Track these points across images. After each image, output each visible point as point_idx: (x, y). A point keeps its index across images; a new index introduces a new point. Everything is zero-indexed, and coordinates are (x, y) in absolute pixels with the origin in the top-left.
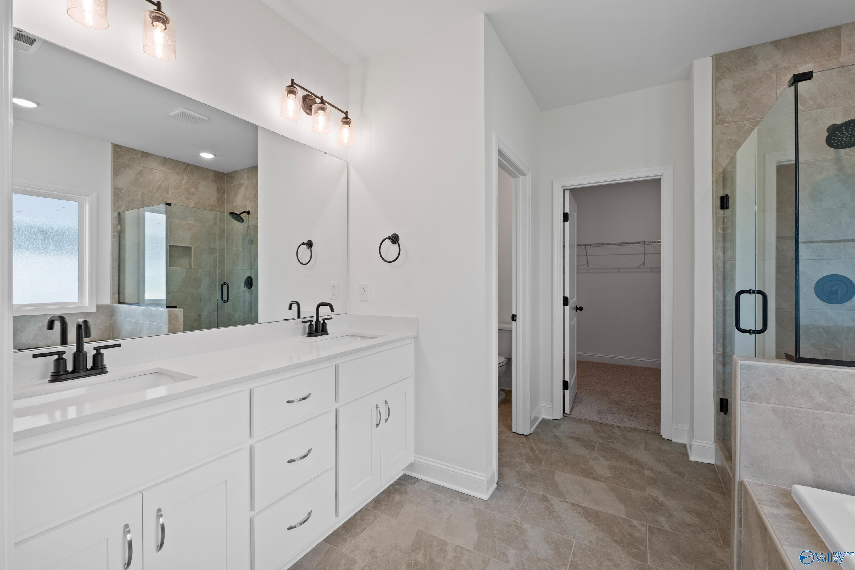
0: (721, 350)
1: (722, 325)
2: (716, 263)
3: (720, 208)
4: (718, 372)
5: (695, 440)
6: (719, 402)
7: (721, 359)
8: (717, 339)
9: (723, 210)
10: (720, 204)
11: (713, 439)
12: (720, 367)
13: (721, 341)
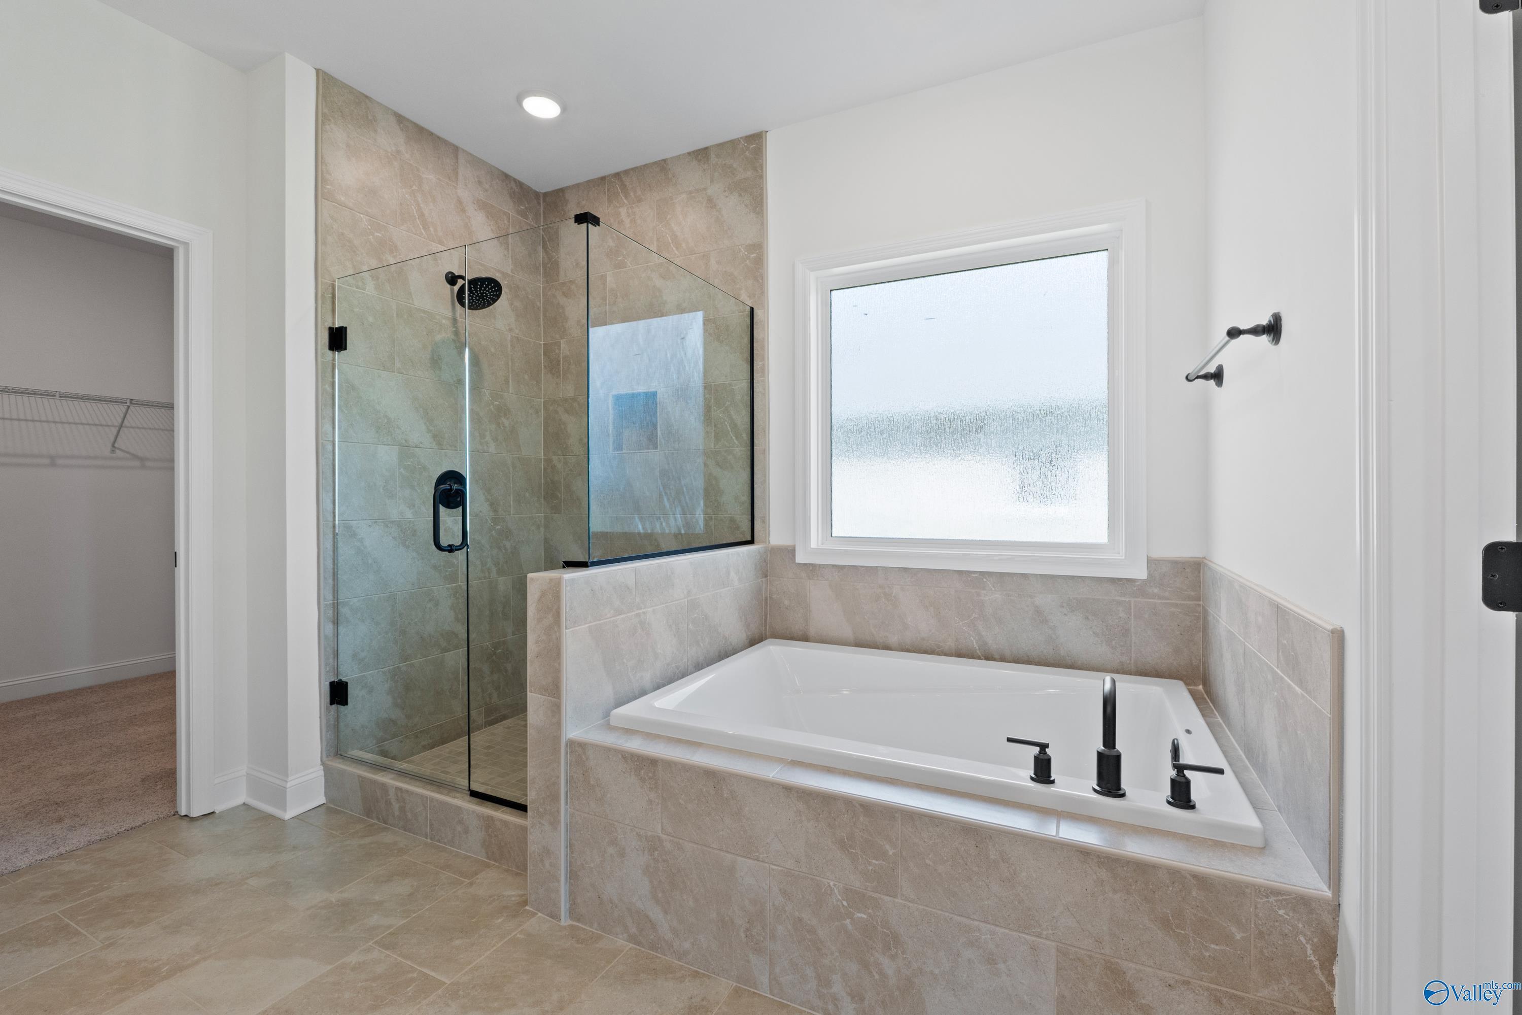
0: (330, 596)
1: (331, 553)
2: (322, 443)
3: (328, 348)
4: (326, 637)
5: (290, 778)
6: (329, 690)
7: (330, 613)
8: (325, 578)
9: (331, 352)
10: (328, 340)
11: (320, 760)
12: (329, 628)
13: (330, 581)
